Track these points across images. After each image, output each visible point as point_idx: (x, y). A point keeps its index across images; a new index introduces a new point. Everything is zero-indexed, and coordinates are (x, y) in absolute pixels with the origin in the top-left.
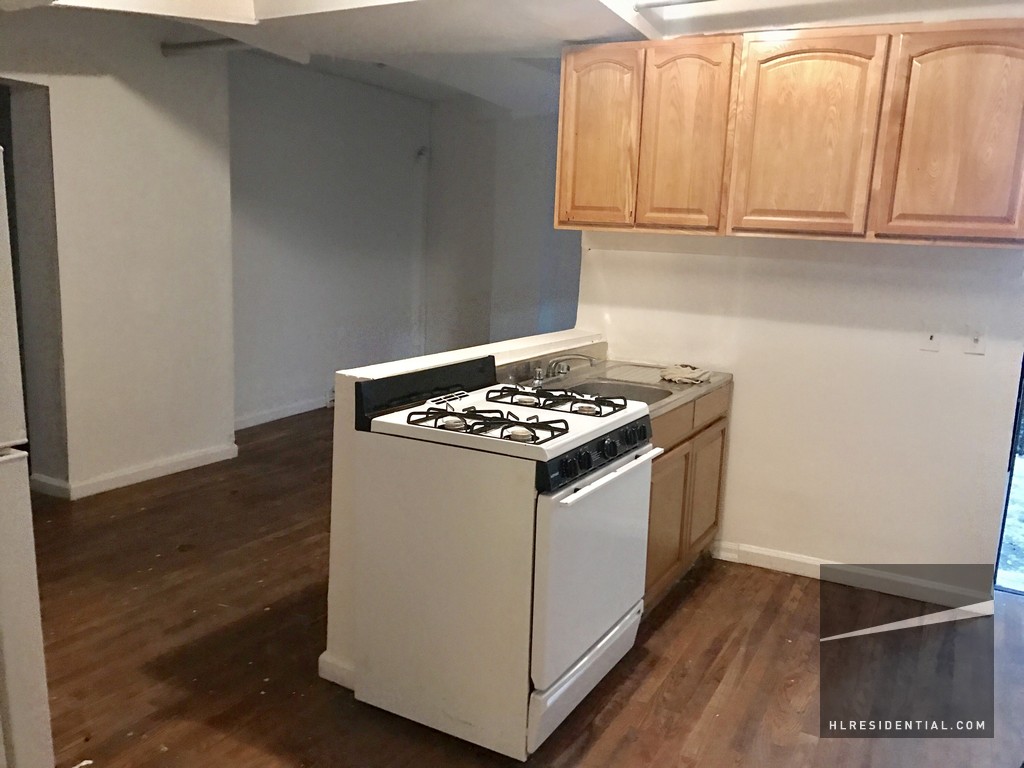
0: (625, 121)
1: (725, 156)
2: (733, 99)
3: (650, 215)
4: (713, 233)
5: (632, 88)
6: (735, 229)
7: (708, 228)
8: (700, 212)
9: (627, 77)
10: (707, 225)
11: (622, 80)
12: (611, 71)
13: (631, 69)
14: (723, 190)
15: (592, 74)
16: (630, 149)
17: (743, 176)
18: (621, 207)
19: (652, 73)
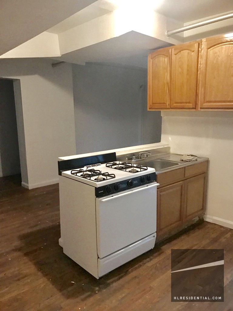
0: (166, 74)
1: (197, 83)
2: (199, 63)
3: (175, 105)
4: (194, 110)
5: (168, 63)
6: (201, 108)
7: (193, 108)
8: (189, 103)
9: (166, 59)
10: (192, 107)
11: (165, 60)
12: (161, 58)
13: (167, 56)
14: (197, 95)
15: (156, 59)
16: (168, 83)
17: (203, 89)
18: (166, 103)
19: (174, 57)
